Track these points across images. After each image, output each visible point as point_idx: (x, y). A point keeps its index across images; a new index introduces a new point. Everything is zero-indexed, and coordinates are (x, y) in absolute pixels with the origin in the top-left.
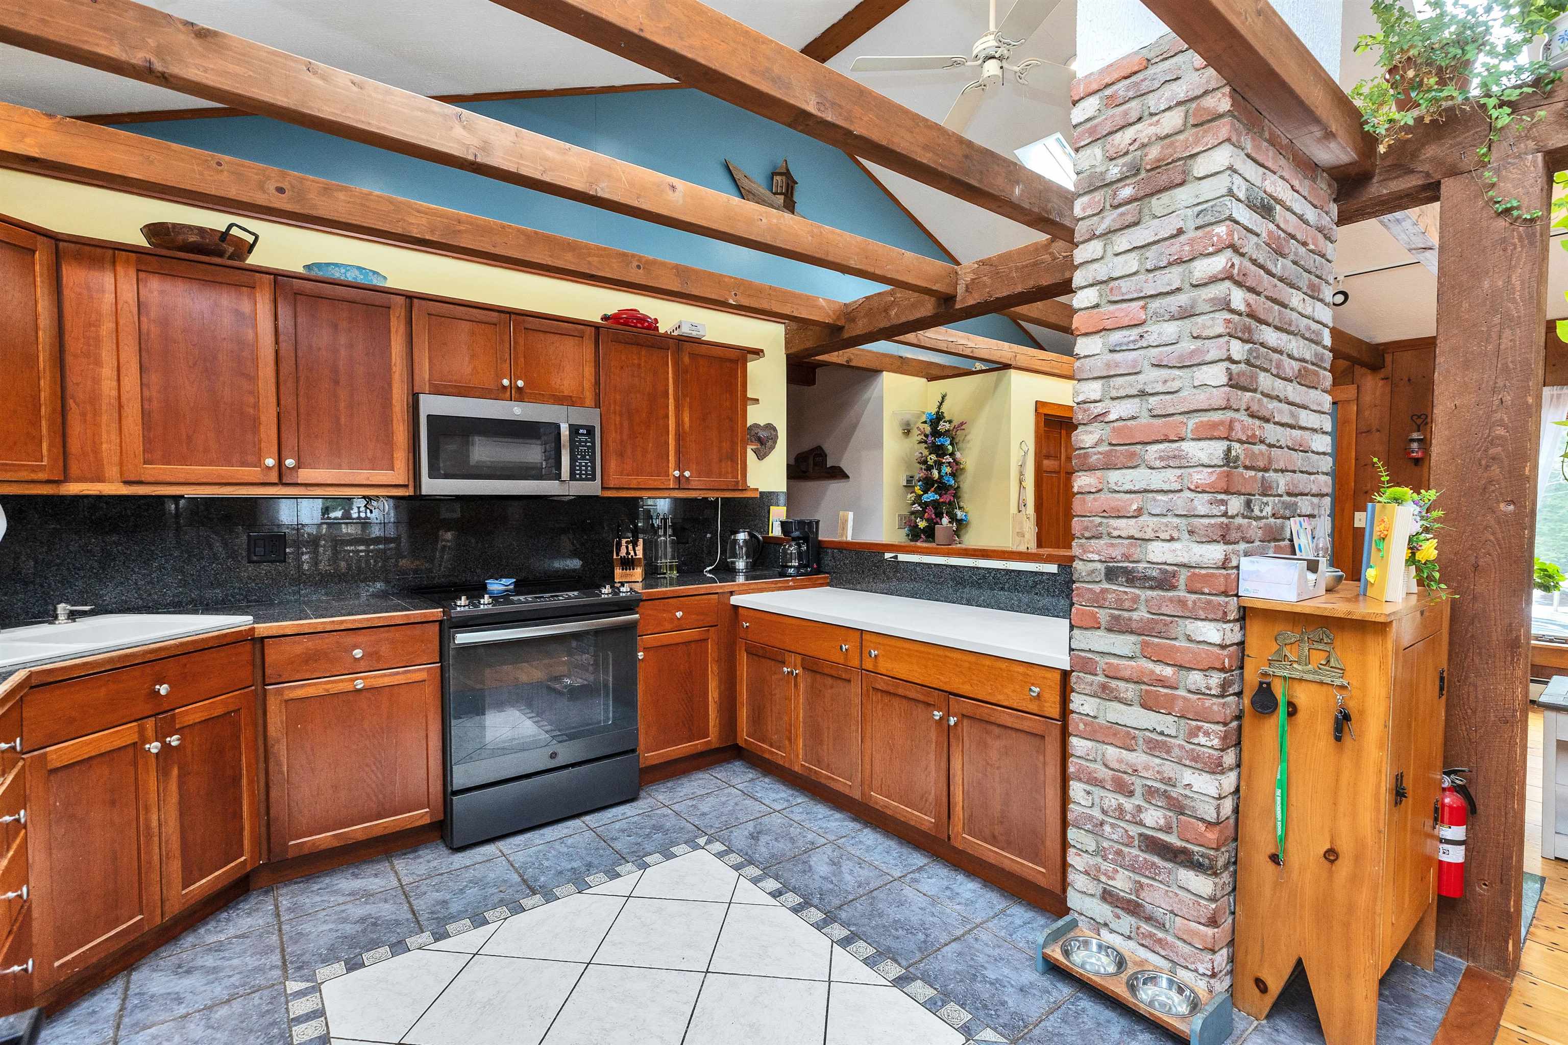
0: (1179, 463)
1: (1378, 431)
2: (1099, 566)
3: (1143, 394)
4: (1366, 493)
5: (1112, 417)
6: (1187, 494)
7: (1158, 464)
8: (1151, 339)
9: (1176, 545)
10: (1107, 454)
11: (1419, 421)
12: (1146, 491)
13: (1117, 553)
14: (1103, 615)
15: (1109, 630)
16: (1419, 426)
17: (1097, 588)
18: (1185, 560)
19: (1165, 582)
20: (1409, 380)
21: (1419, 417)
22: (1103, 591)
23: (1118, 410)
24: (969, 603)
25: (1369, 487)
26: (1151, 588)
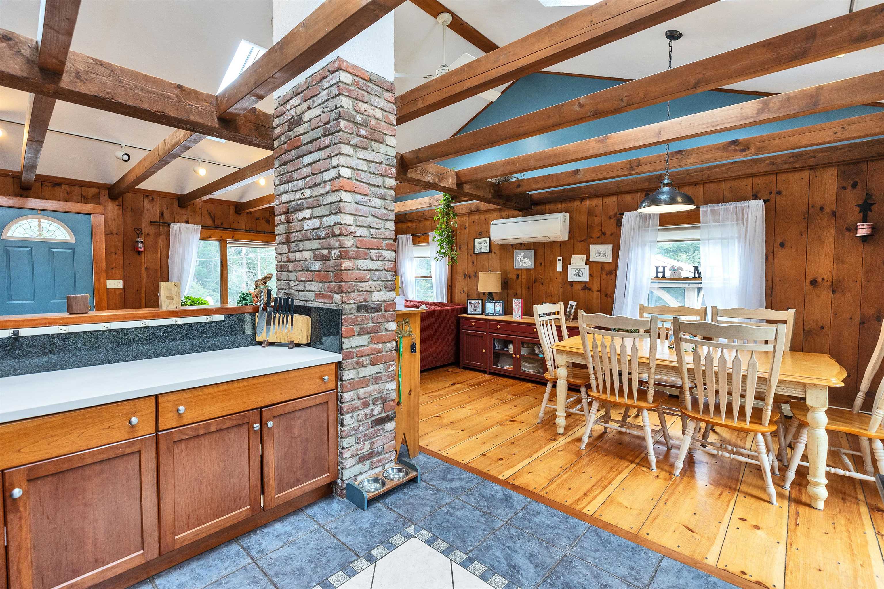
0: (380, 258)
1: (117, 234)
2: (353, 305)
3: (369, 227)
4: (112, 269)
5: (357, 234)
6: (384, 272)
7: (375, 258)
8: (372, 204)
9: (382, 293)
10: (356, 252)
11: (138, 232)
12: (372, 270)
13: (361, 299)
14: (356, 329)
15: (359, 335)
16: (138, 235)
17: (352, 316)
18: (385, 299)
19: (378, 309)
20: (132, 209)
21: (138, 230)
22: (356, 317)
23: (360, 232)
24: (135, 358)
25: (114, 266)
26: (374, 312)
